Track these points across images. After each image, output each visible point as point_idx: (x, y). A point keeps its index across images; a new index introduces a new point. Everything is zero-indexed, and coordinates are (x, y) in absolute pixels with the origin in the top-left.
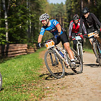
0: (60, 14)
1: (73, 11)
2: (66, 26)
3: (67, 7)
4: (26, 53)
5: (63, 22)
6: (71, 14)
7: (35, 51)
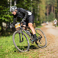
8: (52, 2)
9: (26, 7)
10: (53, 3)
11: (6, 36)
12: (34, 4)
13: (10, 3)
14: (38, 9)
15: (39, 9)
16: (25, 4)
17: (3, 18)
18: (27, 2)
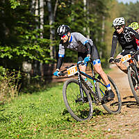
8: (133, 16)
9: (76, 27)
10: (135, 17)
11: (31, 93)
12: (93, 21)
13: (40, 20)
14: (103, 33)
15: (105, 32)
16: (74, 21)
17: (25, 52)
18: (77, 16)
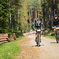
0: (35, 8)
1: (47, 5)
2: (41, 18)
3: (42, 2)
4: (7, 42)
5: (39, 14)
6: (45, 8)
7: (15, 39)
